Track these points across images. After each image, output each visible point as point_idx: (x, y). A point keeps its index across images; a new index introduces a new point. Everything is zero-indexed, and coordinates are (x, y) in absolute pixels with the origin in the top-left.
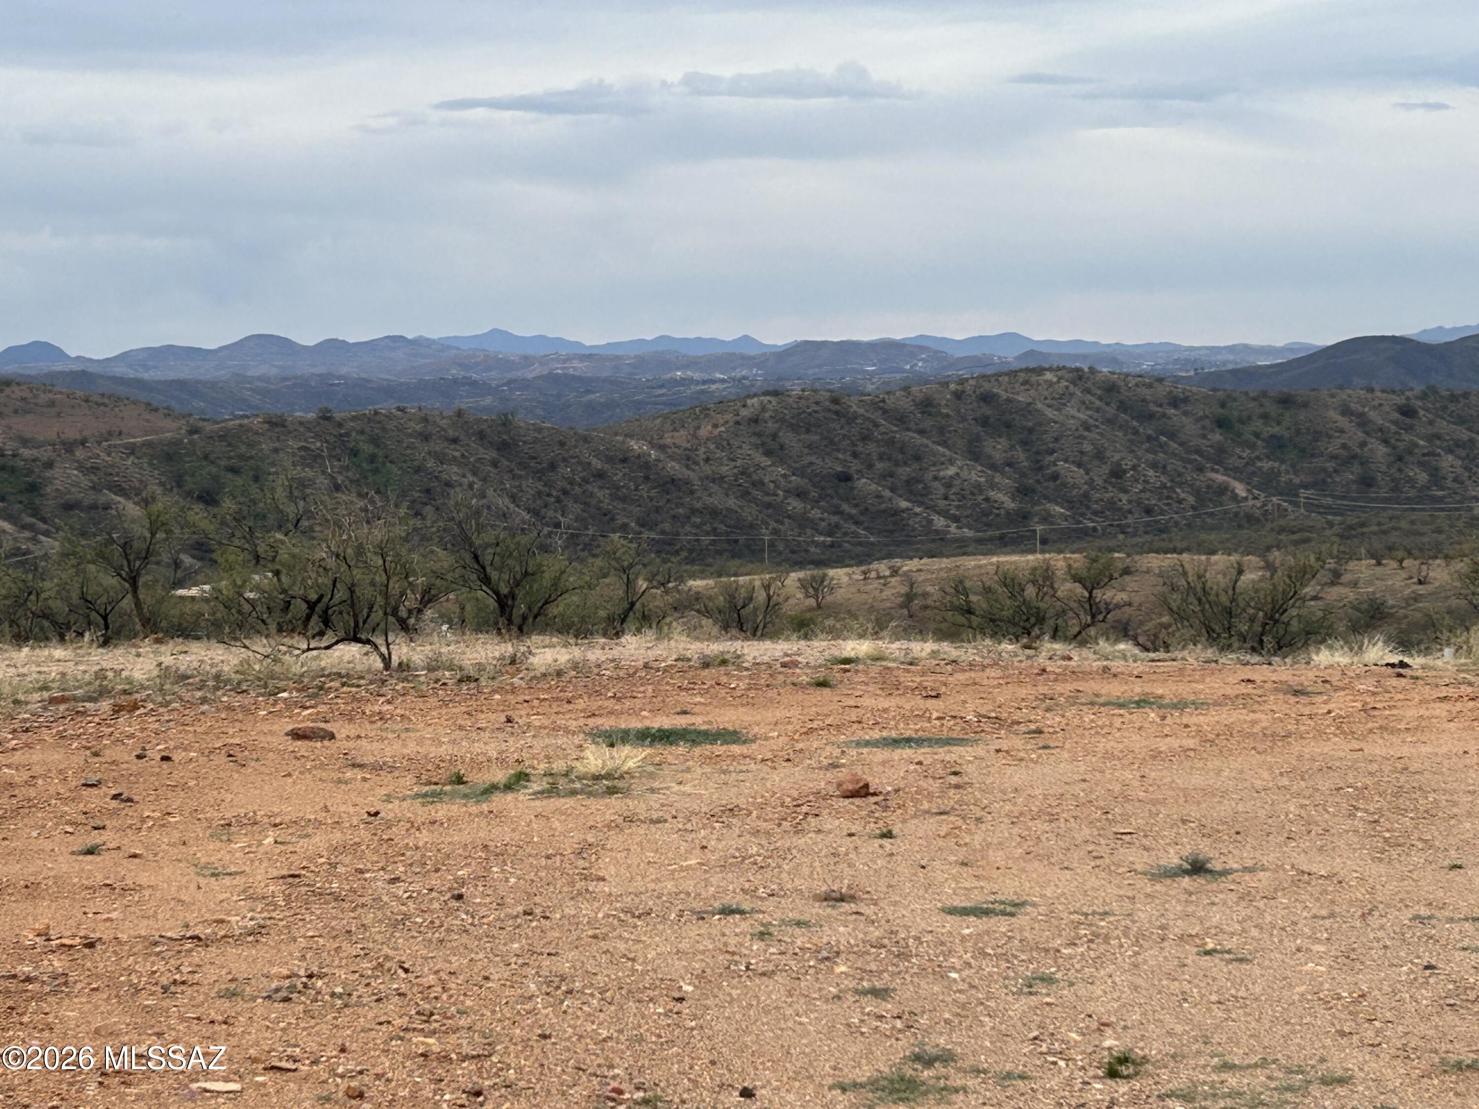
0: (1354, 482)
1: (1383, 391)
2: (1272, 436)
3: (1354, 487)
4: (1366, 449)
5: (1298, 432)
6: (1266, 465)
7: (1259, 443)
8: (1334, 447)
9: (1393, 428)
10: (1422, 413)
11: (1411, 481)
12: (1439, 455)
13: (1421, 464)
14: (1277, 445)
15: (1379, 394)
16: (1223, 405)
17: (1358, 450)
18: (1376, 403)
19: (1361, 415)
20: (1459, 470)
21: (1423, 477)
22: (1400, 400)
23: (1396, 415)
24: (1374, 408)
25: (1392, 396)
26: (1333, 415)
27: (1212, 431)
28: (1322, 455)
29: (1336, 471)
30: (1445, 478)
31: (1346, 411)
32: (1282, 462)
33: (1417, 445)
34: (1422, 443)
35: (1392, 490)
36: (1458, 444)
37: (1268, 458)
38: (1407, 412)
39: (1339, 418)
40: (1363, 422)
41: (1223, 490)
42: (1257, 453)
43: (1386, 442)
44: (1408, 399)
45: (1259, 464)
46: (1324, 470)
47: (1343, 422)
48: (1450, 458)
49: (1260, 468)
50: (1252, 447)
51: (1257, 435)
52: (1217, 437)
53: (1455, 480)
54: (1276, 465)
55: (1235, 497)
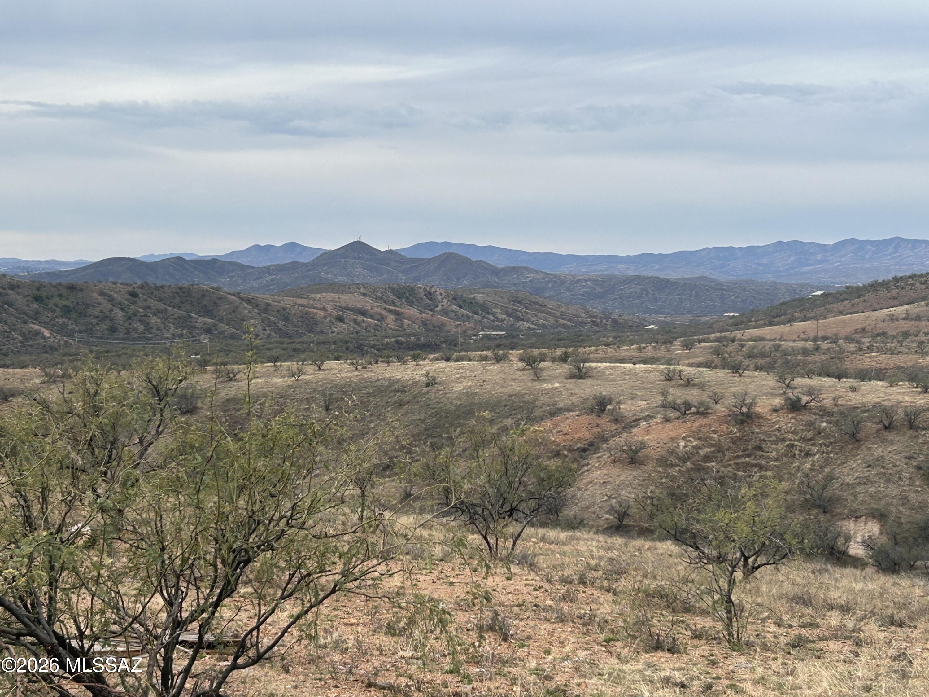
0: (107, 329)
1: (121, 284)
2: (64, 306)
3: (106, 332)
4: (113, 313)
5: (78, 304)
6: (61, 321)
7: (57, 309)
8: (96, 312)
9: (126, 303)
10: (141, 295)
11: (135, 329)
12: (149, 316)
13: (140, 321)
14: (66, 311)
15: (119, 285)
16: (38, 289)
17: (108, 313)
18: (118, 290)
19: (110, 296)
20: (159, 324)
21: (141, 328)
22: (130, 289)
23: (128, 297)
24: (117, 292)
25: (125, 287)
26: (96, 295)
27: (32, 303)
28: (90, 316)
29: (98, 324)
30: (152, 328)
31: (102, 294)
32: (69, 319)
33: (138, 311)
34: (141, 310)
35: (126, 334)
36: (159, 311)
37: (62, 317)
38: (133, 294)
39: (99, 297)
40: (111, 300)
41: (37, 333)
42: (56, 314)
43: (122, 309)
44: (134, 288)
45: (57, 320)
46: (91, 323)
47: (100, 299)
48: (155, 318)
49: (58, 322)
50: (53, 311)
51: (56, 305)
52: (35, 306)
53: (158, 329)
54: (66, 320)
55: (44, 337)
